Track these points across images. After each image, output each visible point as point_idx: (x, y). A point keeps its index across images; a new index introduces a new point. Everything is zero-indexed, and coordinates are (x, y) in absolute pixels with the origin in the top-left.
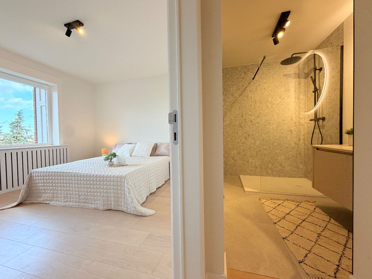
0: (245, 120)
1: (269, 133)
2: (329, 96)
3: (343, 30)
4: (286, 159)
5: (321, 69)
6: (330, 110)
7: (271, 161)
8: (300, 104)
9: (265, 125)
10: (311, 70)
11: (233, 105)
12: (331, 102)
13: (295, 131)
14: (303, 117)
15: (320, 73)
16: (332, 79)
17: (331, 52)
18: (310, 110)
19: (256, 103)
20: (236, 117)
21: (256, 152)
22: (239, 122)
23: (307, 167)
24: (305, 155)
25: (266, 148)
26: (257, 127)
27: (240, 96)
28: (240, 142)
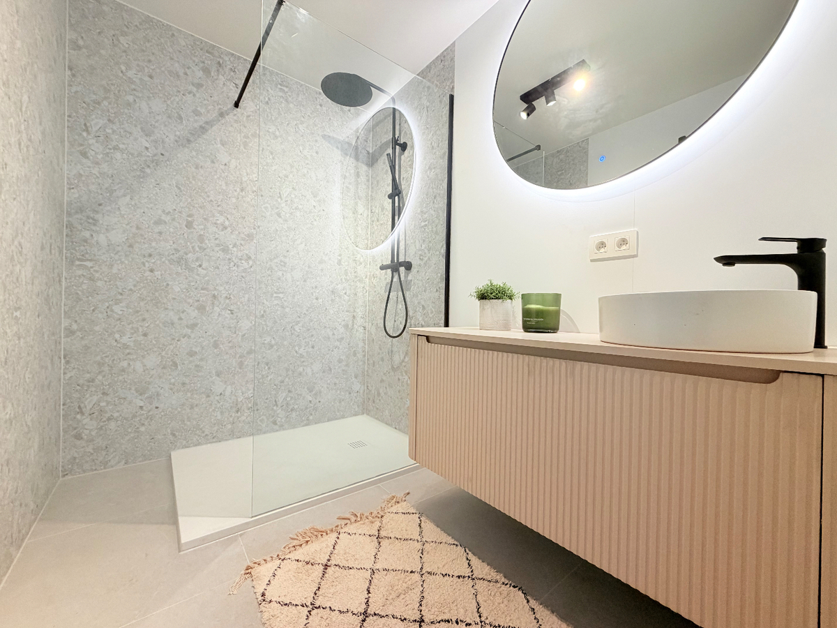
0: (201, 239)
1: (281, 295)
2: (422, 212)
3: (452, 59)
4: (324, 372)
5: (404, 147)
6: (423, 246)
7: (287, 379)
8: (357, 225)
9: (271, 268)
10: (380, 147)
11: (148, 171)
12: (426, 225)
13: (345, 293)
14: (362, 260)
15: (402, 157)
16: (428, 172)
17: (427, 107)
18: (377, 244)
19: (242, 190)
20: (159, 222)
21: (240, 357)
22: (175, 246)
23: (368, 386)
24: (364, 356)
25: (273, 342)
26: (245, 270)
27: (184, 146)
28: (176, 320)
